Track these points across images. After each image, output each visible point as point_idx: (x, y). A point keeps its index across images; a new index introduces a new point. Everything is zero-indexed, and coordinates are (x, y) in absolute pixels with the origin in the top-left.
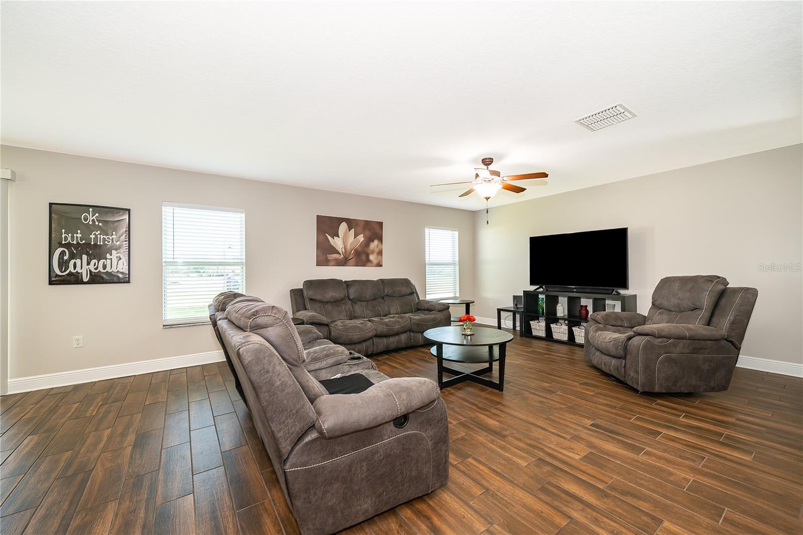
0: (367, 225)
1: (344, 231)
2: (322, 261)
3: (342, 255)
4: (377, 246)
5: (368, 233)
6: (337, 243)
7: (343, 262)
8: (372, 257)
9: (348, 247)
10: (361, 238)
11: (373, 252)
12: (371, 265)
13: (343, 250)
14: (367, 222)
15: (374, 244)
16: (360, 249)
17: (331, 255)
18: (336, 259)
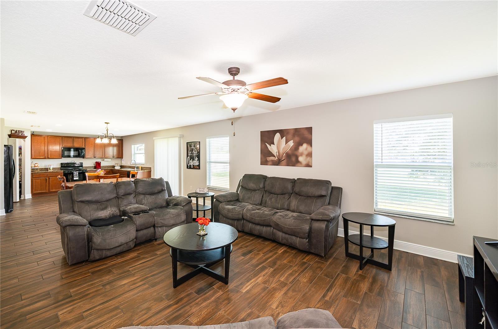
0: (297, 131)
1: (278, 139)
2: (264, 162)
3: (276, 157)
4: (306, 149)
5: (297, 139)
6: (273, 149)
7: (277, 163)
8: (301, 159)
9: (281, 151)
10: (291, 143)
11: (302, 154)
12: (300, 165)
13: (277, 154)
14: (296, 130)
15: (304, 148)
16: (290, 152)
17: (269, 158)
18: (272, 161)
